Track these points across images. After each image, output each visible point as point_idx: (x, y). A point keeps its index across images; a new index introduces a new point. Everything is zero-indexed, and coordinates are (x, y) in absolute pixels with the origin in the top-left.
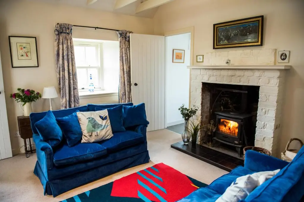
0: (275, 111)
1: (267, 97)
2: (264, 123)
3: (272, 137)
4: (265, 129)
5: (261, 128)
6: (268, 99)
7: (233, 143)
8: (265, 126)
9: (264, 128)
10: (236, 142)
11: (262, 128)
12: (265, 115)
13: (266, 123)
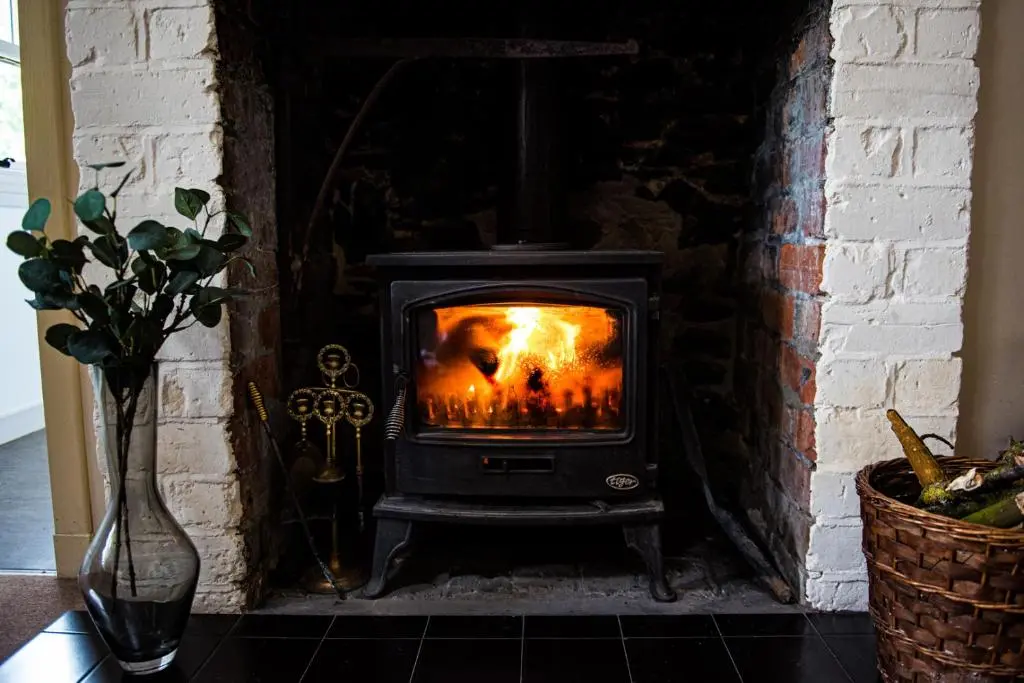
0: (969, 133)
1: (900, 27)
2: (890, 252)
3: (958, 347)
4: (898, 298)
5: (864, 295)
6: (910, 40)
7: (585, 502)
8: (899, 272)
9: (889, 295)
10: (619, 481)
11: (872, 298)
12: (895, 180)
13: (901, 248)
